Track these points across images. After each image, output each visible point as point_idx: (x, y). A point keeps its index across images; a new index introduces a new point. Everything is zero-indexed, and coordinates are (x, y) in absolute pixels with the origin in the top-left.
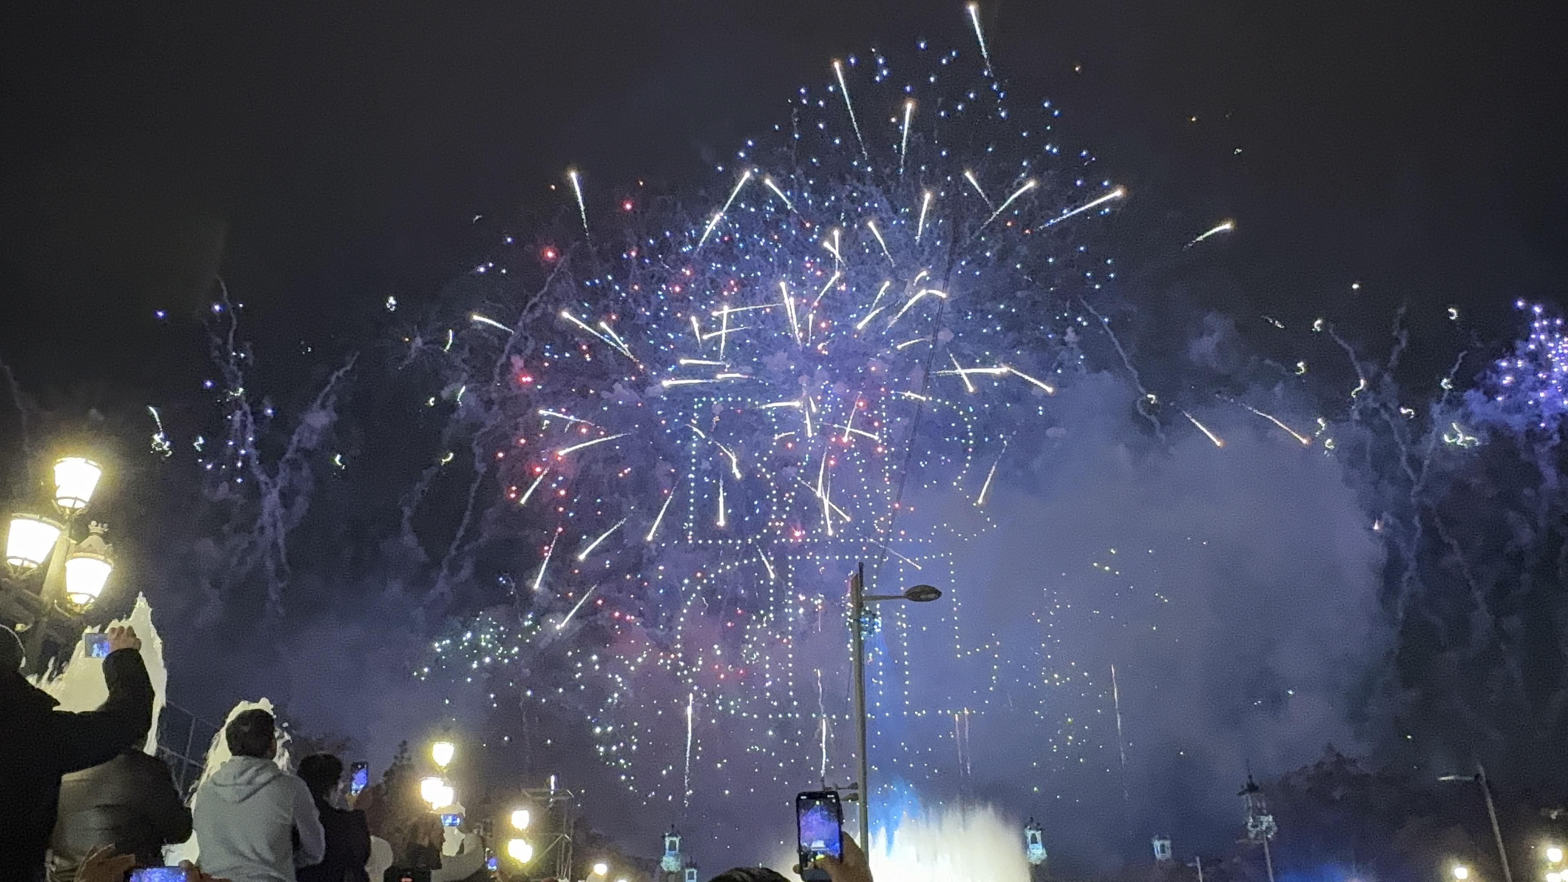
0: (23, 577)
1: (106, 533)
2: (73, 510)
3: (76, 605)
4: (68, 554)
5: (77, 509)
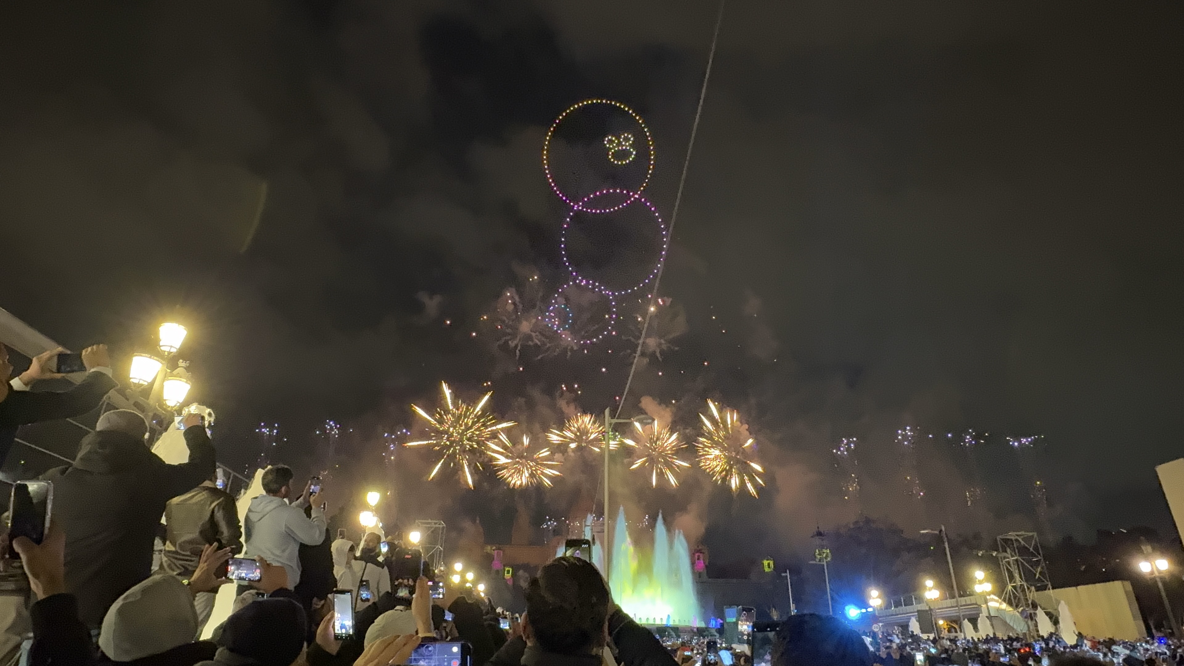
0: (140, 389)
1: (188, 367)
2: (169, 353)
3: (169, 407)
4: (165, 378)
5: (172, 352)
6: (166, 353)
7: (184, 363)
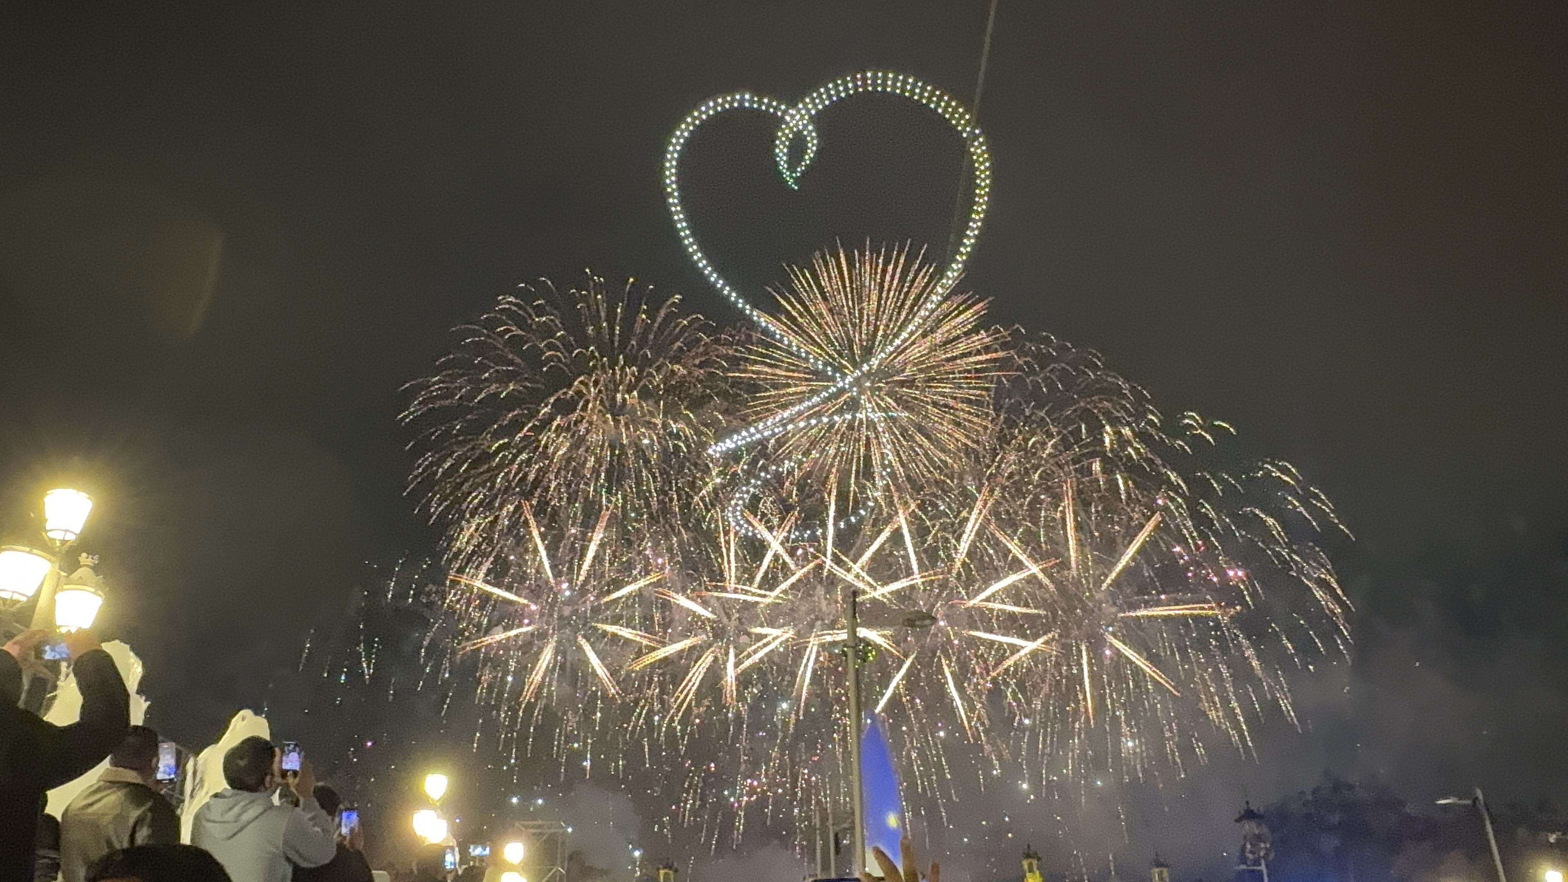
0: (13, 609)
1: (97, 565)
2: (64, 542)
4: (58, 587)
5: (67, 541)
6: (58, 544)
7: (90, 559)
